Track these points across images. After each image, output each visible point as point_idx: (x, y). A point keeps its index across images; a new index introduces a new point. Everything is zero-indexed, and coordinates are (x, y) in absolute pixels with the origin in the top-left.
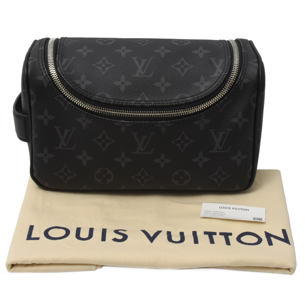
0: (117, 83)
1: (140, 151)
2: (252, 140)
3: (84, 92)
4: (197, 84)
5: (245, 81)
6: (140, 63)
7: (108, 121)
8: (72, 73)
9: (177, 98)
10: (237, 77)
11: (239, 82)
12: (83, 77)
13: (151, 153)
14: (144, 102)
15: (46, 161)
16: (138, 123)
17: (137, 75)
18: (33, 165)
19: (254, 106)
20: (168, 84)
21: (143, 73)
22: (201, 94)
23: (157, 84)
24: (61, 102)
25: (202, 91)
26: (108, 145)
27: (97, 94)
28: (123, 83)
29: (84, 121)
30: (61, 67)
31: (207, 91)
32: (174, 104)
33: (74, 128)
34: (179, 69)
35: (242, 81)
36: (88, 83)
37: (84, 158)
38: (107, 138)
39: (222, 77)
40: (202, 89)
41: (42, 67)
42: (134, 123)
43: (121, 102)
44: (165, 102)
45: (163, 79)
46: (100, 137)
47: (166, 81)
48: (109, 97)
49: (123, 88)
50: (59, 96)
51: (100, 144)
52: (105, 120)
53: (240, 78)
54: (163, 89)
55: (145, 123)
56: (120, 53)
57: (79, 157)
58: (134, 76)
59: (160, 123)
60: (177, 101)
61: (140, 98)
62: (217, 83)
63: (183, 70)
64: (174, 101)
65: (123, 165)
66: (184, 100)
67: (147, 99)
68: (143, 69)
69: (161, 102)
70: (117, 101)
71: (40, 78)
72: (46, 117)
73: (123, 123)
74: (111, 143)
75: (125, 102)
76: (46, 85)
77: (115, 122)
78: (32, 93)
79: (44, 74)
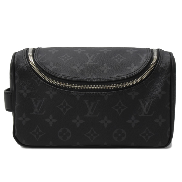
0: (74, 68)
1: (90, 114)
2: (169, 108)
3: (51, 72)
4: (129, 68)
5: (162, 66)
6: (90, 57)
7: (68, 92)
8: (44, 62)
9: (115, 76)
10: (156, 63)
11: (157, 66)
12: (51, 64)
13: (97, 116)
14: (92, 79)
15: (24, 123)
16: (88, 93)
17: (88, 63)
18: (15, 127)
19: (169, 83)
20: (109, 68)
21: (92, 62)
22: (132, 74)
23: (102, 68)
24: (36, 80)
25: (132, 72)
26: (67, 110)
27: (61, 74)
28: (78, 68)
29: (51, 93)
30: (37, 58)
31: (136, 72)
32: (113, 80)
33: (44, 99)
34: (117, 60)
35: (160, 66)
36: (54, 67)
37: (51, 120)
38: (67, 105)
39: (146, 63)
40: (133, 70)
41: (24, 58)
42: (85, 93)
43: (76, 78)
44: (107, 79)
45: (105, 65)
46: (62, 104)
47: (108, 66)
48: (68, 76)
49: (78, 71)
50: (35, 77)
51: (62, 109)
52: (65, 91)
53: (159, 64)
54: (105, 71)
55: (93, 93)
56: (77, 52)
57: (47, 120)
58: (86, 63)
59: (104, 93)
60: (115, 78)
61: (90, 76)
62: (142, 67)
63: (119, 60)
64: (113, 78)
65: (78, 125)
66: (120, 77)
67: (94, 77)
68: (92, 60)
69: (104, 79)
70: (74, 78)
71: (23, 64)
72: (25, 91)
73: (78, 93)
74: (70, 108)
75: (79, 79)
76: (26, 69)
77: (73, 92)
78: (16, 74)
79: (25, 62)
